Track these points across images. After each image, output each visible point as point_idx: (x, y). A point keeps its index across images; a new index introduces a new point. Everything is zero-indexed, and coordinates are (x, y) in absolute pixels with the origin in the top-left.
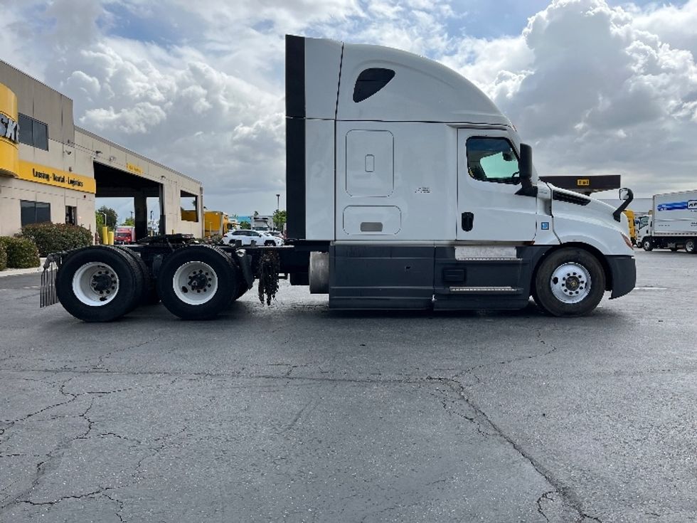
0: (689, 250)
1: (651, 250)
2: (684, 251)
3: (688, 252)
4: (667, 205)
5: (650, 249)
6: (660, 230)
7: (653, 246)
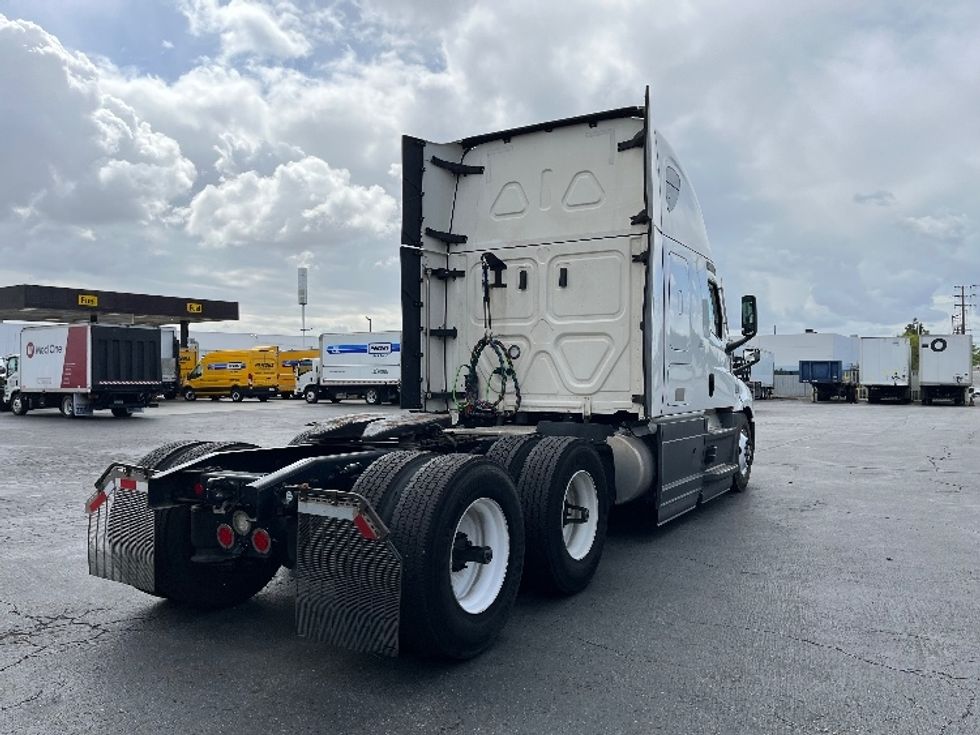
0: (371, 401)
1: (316, 402)
2: (364, 401)
3: (369, 404)
4: (340, 347)
5: (314, 401)
6: (330, 378)
7: (318, 397)
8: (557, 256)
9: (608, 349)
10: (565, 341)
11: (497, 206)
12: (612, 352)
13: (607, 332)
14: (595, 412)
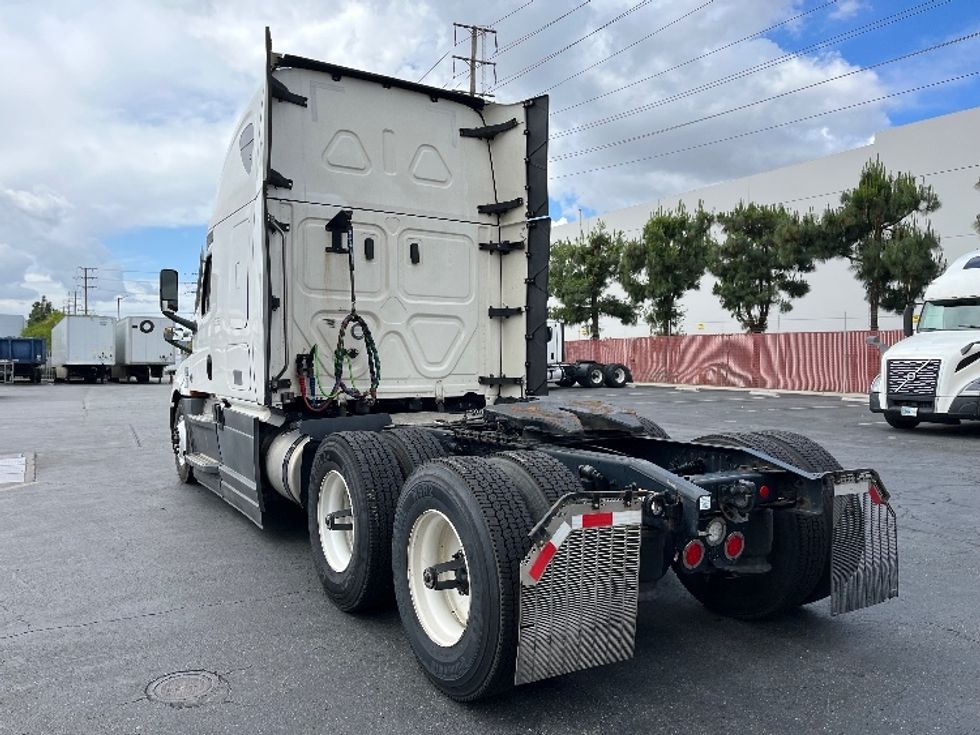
8: (409, 229)
9: (459, 333)
10: (418, 321)
11: (329, 154)
12: (463, 336)
13: (459, 315)
14: (448, 395)
